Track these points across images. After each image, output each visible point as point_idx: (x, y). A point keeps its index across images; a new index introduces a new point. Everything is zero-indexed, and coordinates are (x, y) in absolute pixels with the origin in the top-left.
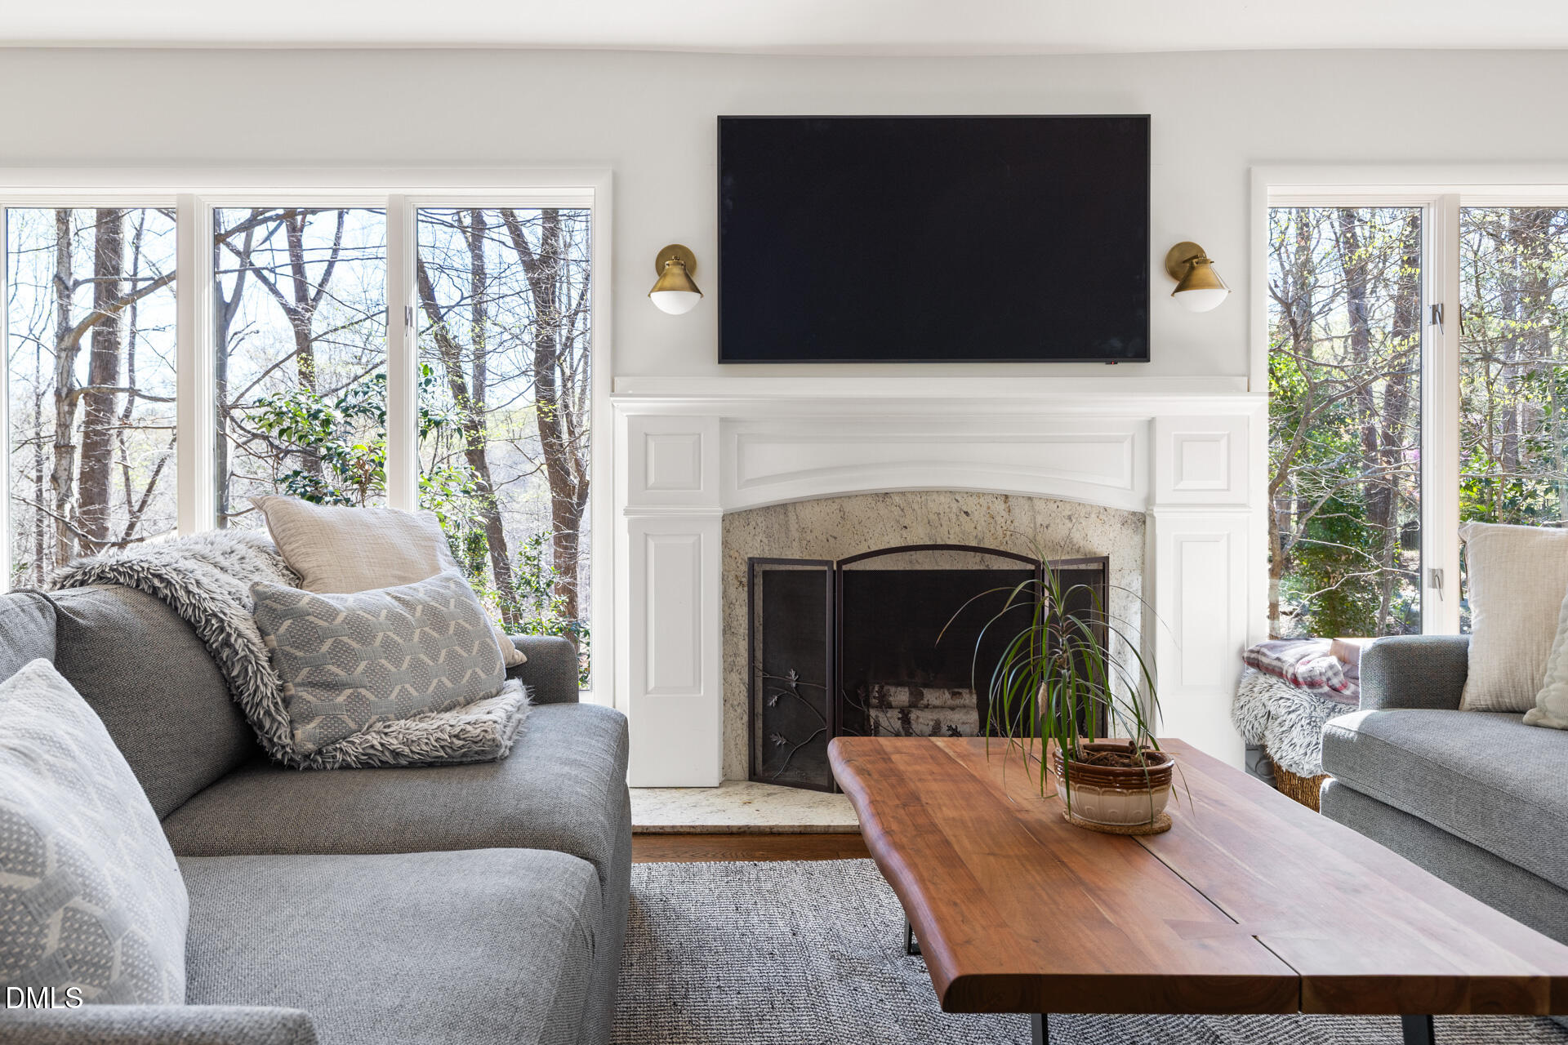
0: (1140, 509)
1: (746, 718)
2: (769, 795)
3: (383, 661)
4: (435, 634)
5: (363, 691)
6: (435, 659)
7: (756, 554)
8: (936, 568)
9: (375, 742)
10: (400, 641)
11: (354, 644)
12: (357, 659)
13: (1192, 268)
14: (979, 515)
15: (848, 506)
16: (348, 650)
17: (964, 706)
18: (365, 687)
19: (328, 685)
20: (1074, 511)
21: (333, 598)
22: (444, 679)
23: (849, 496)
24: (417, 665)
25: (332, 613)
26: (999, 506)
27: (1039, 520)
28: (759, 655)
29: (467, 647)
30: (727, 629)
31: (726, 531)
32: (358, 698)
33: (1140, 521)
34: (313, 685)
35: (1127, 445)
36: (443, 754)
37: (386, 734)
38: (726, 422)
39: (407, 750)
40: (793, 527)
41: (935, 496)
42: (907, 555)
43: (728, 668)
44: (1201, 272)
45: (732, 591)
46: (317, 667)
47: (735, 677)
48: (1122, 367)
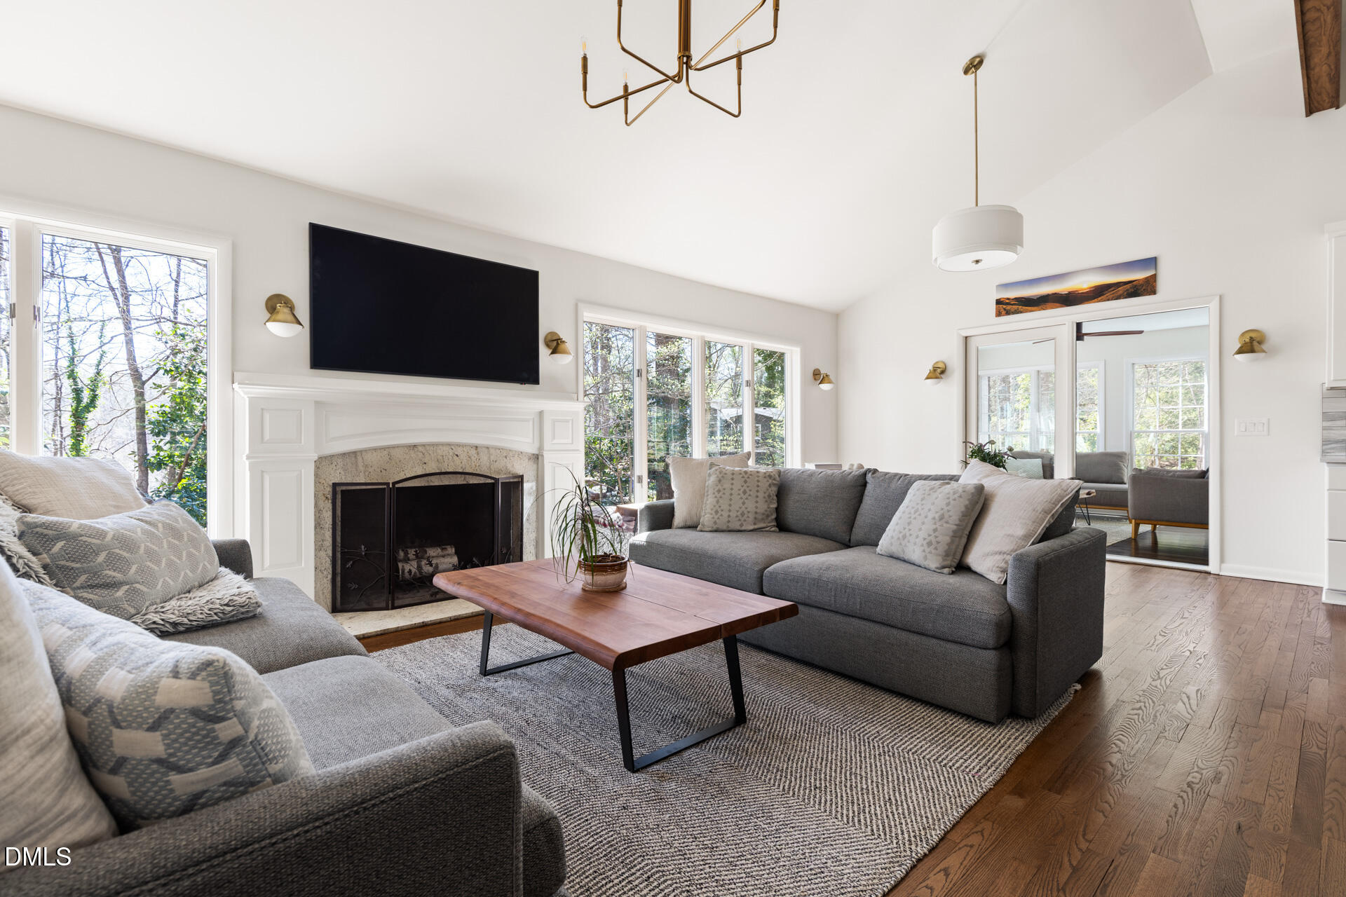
0: (536, 452)
1: (330, 577)
2: (350, 618)
3: (148, 563)
4: (177, 542)
5: (138, 586)
6: (180, 558)
7: (337, 481)
8: (441, 484)
9: (156, 619)
10: (156, 548)
11: (125, 554)
12: (129, 563)
13: (558, 344)
14: (463, 456)
15: (393, 452)
16: (121, 558)
17: (448, 555)
18: (139, 583)
19: (107, 585)
20: (507, 453)
21: (97, 523)
22: (188, 572)
23: (394, 447)
24: (170, 564)
25: (101, 534)
26: (473, 452)
27: (492, 458)
28: (339, 539)
29: (197, 548)
30: (318, 525)
31: (317, 468)
32: (135, 591)
33: (537, 458)
34: (91, 587)
35: (531, 423)
36: (216, 618)
37: (163, 612)
38: (319, 404)
39: (186, 621)
40: (360, 464)
41: (441, 447)
42: (426, 478)
43: (318, 548)
44: (562, 346)
45: (321, 504)
46: (95, 573)
47: (322, 554)
48: (527, 386)
